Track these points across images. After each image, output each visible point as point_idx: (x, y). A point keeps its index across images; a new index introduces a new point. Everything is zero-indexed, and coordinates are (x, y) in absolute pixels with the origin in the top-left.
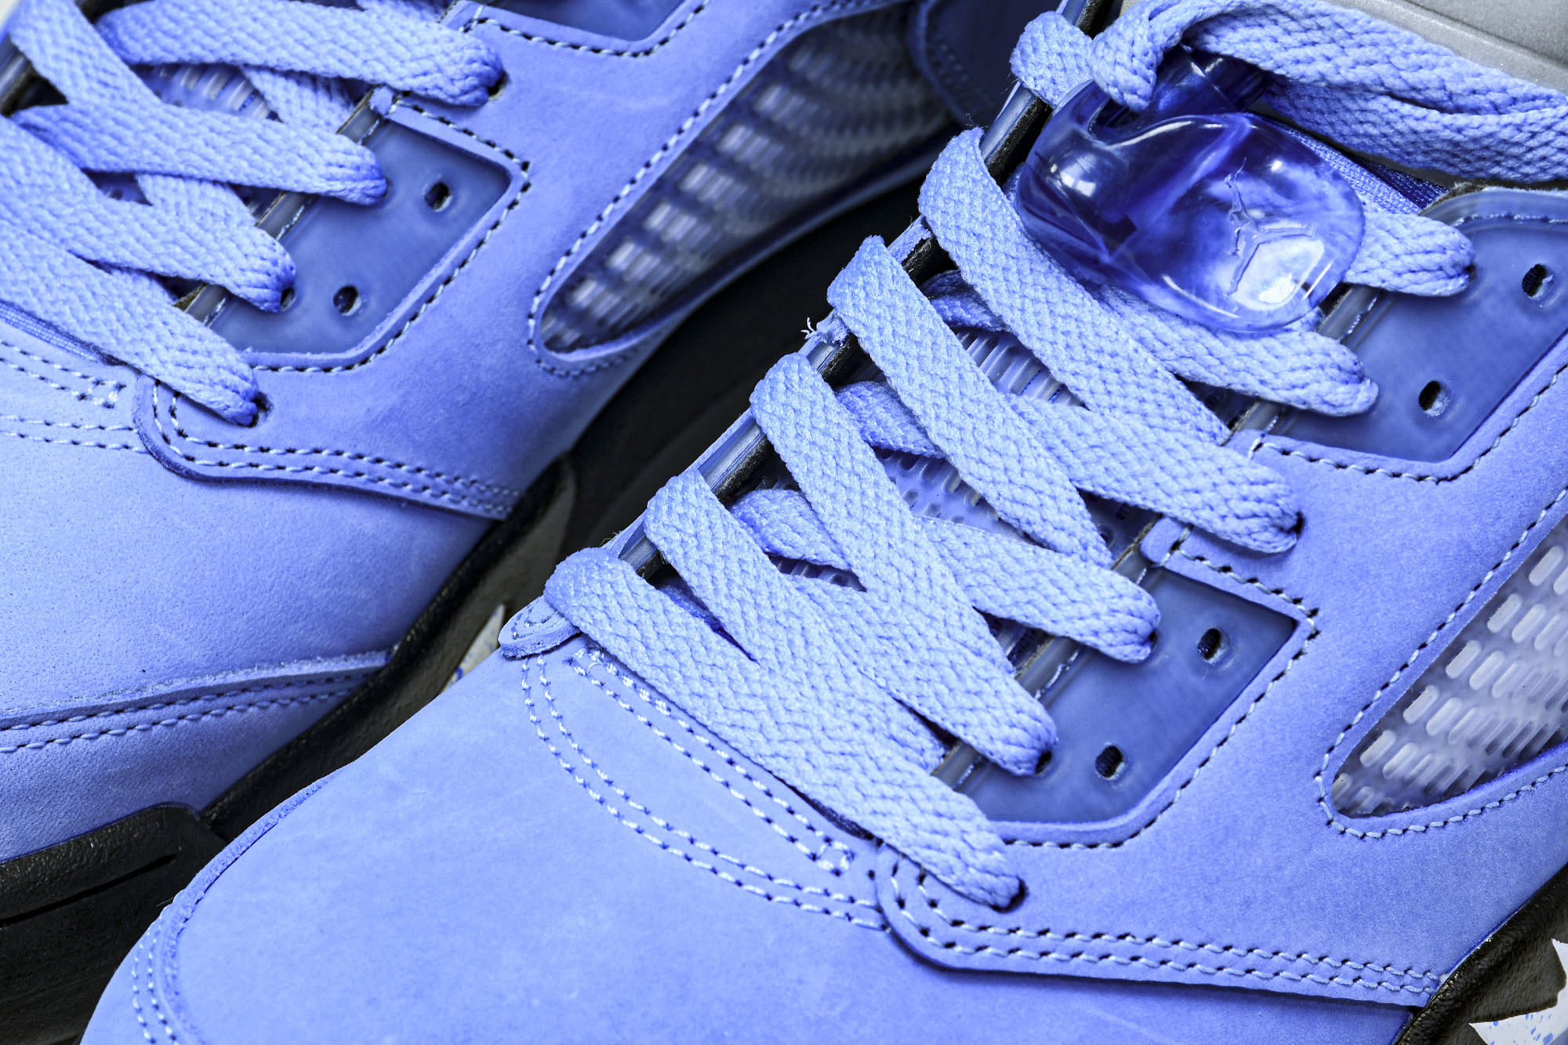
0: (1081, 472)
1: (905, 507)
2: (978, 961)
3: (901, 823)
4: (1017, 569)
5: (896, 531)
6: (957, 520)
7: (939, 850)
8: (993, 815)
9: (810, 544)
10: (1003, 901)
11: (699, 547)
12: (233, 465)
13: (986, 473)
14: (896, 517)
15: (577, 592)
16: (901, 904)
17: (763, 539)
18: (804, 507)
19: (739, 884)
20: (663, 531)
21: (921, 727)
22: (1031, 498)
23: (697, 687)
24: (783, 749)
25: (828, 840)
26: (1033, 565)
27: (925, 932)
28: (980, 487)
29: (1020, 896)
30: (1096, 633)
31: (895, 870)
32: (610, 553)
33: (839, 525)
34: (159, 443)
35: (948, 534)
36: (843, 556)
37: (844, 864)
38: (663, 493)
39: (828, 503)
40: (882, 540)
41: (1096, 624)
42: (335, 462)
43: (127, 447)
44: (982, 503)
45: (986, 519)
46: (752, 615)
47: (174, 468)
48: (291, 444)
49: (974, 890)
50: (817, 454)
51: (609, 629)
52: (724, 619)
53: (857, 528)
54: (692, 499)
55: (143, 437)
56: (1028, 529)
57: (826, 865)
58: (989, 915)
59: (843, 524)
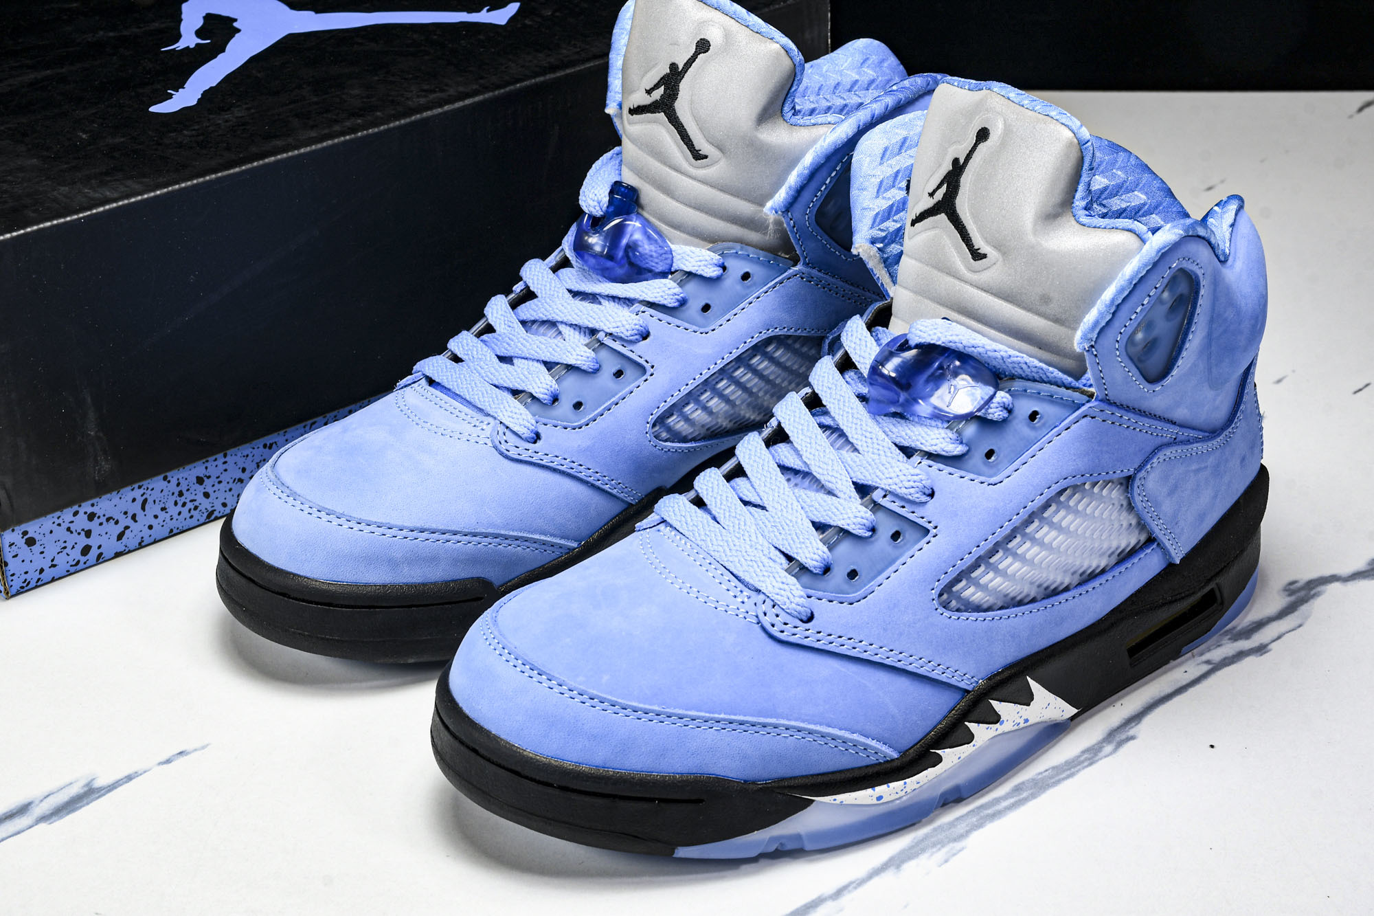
0: (853, 473)
1: (784, 481)
2: (792, 639)
3: (769, 585)
4: (824, 504)
5: (781, 491)
6: (805, 489)
7: (782, 596)
8: (804, 587)
9: (754, 497)
10: (805, 618)
11: (712, 492)
14: (782, 487)
15: (664, 506)
16: (765, 614)
17: (738, 494)
18: (748, 482)
19: (706, 602)
20: (700, 487)
21: (781, 555)
22: (837, 484)
23: (703, 537)
24: (731, 559)
25: (741, 591)
26: (831, 502)
27: (773, 625)
28: (818, 476)
29: (811, 618)
31: (764, 602)
32: (682, 496)
33: (761, 489)
35: (802, 493)
36: (762, 499)
37: (746, 600)
38: (703, 474)
39: (758, 482)
40: (776, 494)
41: (849, 522)
44: (821, 485)
46: (728, 516)
48: (547, 452)
49: (793, 612)
50: (756, 465)
51: (674, 518)
52: (717, 516)
53: (767, 491)
57: (739, 600)
58: (799, 623)
59: (763, 489)
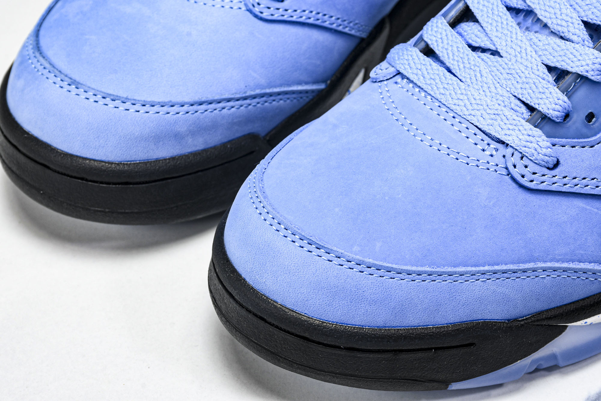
0: (583, 14)
1: (517, 27)
2: (542, 187)
3: (515, 138)
4: (558, 49)
5: (514, 36)
6: (536, 32)
7: (529, 148)
8: (548, 136)
9: (482, 41)
10: (551, 166)
11: (442, 42)
12: (276, 15)
13: (547, 15)
14: (514, 31)
15: (399, 58)
16: (515, 166)
17: (465, 40)
18: (480, 28)
19: (457, 159)
20: (429, 37)
21: (522, 105)
22: (564, 23)
23: (442, 91)
24: (473, 113)
25: (488, 144)
26: (564, 48)
27: (523, 176)
28: (545, 20)
29: (557, 164)
30: (587, 71)
31: (513, 155)
32: (410, 45)
33: (493, 34)
34: (251, 7)
35: (533, 37)
36: (494, 45)
37: (494, 153)
38: (429, 24)
39: (489, 27)
40: (509, 39)
41: (587, 68)
42: (310, 15)
43: (240, 8)
44: (546, 26)
45: (547, 31)
46: (462, 66)
47: (256, 16)
48: (295, 8)
49: (541, 162)
50: (485, 9)
51: (410, 71)
52: (452, 67)
53: (500, 35)
54: (440, 25)
55: (246, 5)
56: (562, 35)
57: (488, 153)
58: (546, 171)
59: (495, 33)
